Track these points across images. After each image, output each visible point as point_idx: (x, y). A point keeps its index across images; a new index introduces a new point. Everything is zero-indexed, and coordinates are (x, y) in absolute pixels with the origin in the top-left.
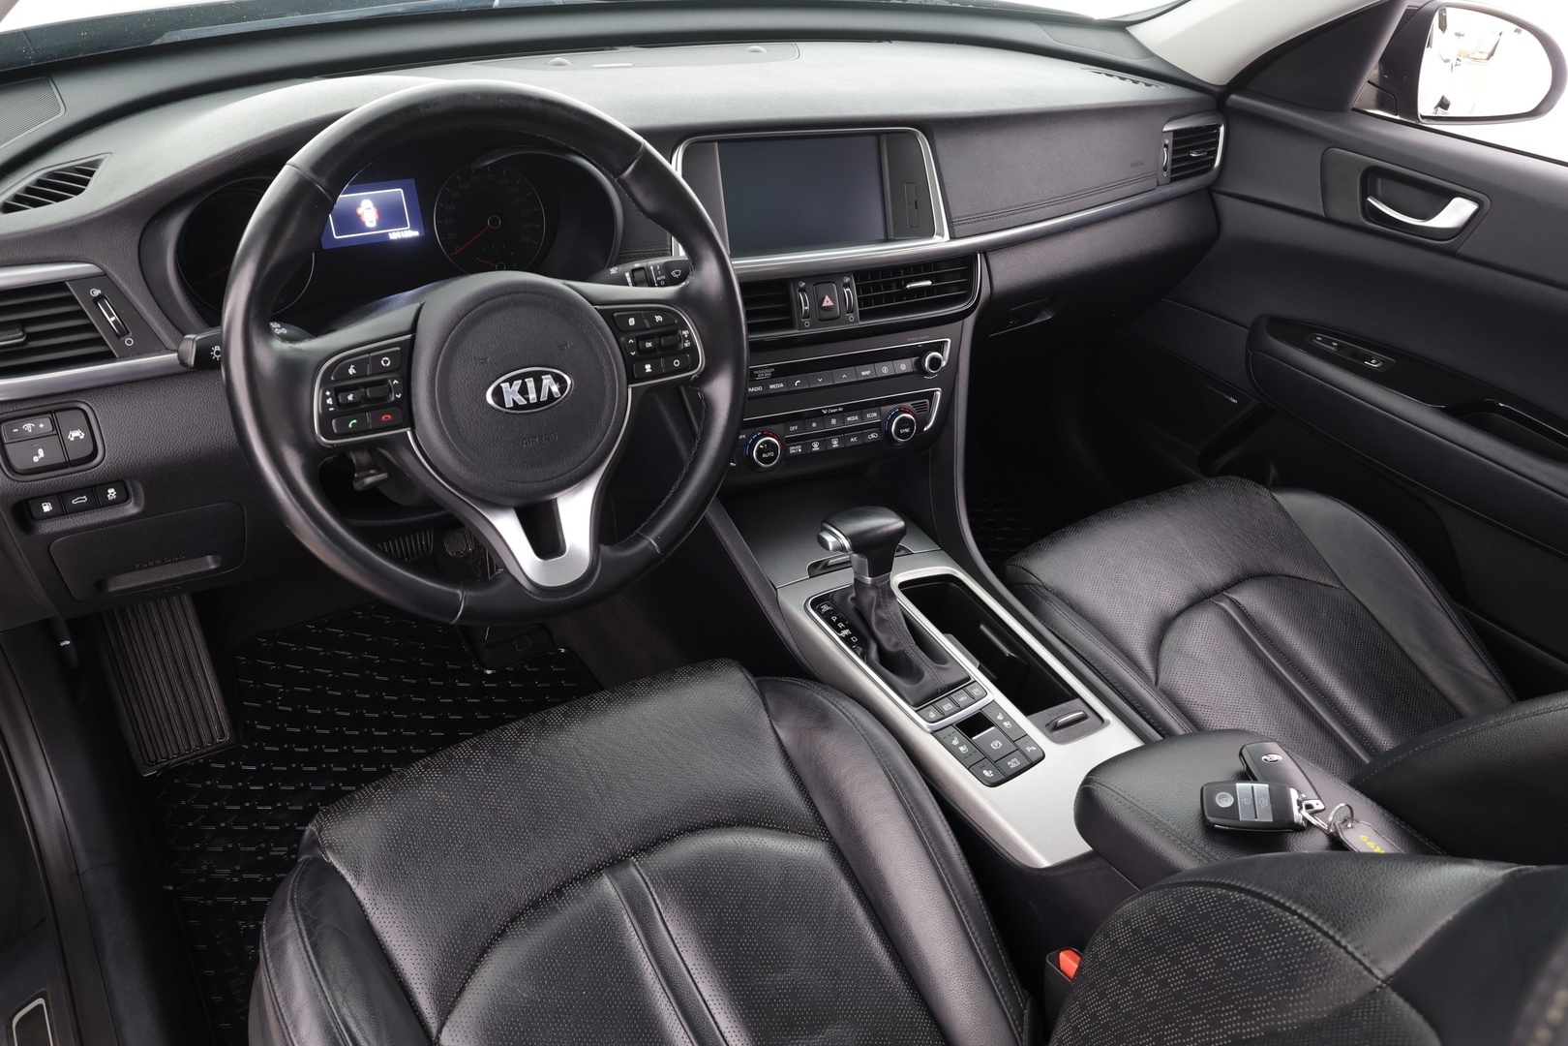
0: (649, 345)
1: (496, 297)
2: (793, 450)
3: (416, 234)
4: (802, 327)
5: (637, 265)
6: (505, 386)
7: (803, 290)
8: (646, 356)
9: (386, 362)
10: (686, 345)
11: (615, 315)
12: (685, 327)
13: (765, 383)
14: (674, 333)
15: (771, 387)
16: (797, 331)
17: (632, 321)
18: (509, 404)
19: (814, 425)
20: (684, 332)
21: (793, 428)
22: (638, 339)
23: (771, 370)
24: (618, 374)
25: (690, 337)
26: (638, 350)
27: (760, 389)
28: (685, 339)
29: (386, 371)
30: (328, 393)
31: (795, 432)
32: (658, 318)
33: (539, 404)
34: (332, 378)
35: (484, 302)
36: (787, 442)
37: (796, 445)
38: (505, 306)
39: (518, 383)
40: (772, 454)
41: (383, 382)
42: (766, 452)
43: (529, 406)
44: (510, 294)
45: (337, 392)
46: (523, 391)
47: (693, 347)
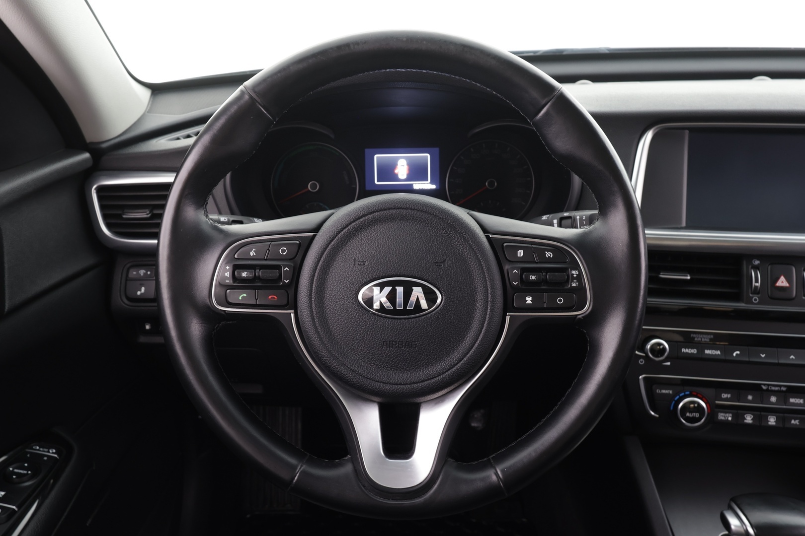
0: (533, 278)
1: (385, 210)
2: (721, 416)
3: (434, 187)
4: (749, 301)
5: (566, 214)
6: (376, 290)
7: (756, 268)
8: (528, 287)
9: (283, 251)
10: (574, 285)
11: (505, 244)
12: (577, 267)
13: (701, 346)
14: (564, 270)
15: (707, 352)
16: (743, 305)
17: (520, 253)
18: (376, 306)
19: (750, 397)
20: (574, 272)
21: (724, 396)
22: (523, 270)
23: (709, 337)
24: (493, 301)
25: (579, 277)
26: (521, 280)
27: (694, 351)
28: (573, 278)
29: (282, 259)
30: (228, 268)
31: (726, 400)
32: (549, 254)
33: (405, 312)
34: (236, 256)
35: (373, 212)
36: (714, 408)
37: (726, 413)
38: (392, 218)
39: (387, 289)
40: (697, 415)
41: (278, 267)
42: (691, 412)
43: (394, 312)
44: (399, 208)
45: (236, 268)
46: (392, 297)
47: (581, 289)
